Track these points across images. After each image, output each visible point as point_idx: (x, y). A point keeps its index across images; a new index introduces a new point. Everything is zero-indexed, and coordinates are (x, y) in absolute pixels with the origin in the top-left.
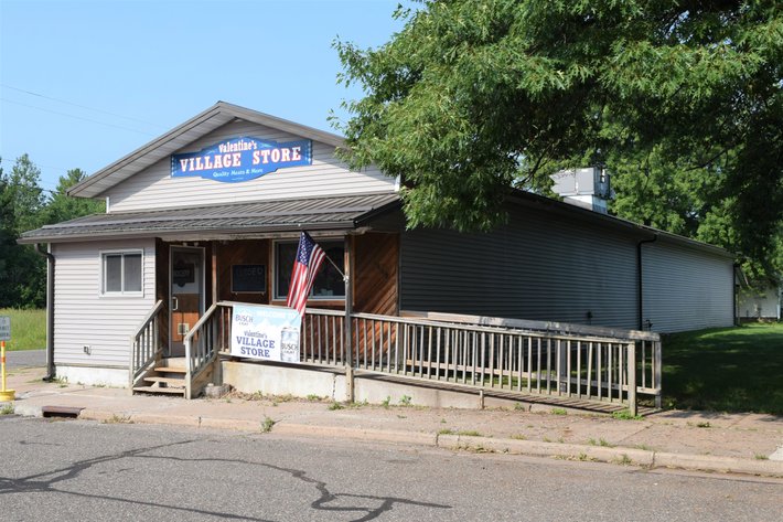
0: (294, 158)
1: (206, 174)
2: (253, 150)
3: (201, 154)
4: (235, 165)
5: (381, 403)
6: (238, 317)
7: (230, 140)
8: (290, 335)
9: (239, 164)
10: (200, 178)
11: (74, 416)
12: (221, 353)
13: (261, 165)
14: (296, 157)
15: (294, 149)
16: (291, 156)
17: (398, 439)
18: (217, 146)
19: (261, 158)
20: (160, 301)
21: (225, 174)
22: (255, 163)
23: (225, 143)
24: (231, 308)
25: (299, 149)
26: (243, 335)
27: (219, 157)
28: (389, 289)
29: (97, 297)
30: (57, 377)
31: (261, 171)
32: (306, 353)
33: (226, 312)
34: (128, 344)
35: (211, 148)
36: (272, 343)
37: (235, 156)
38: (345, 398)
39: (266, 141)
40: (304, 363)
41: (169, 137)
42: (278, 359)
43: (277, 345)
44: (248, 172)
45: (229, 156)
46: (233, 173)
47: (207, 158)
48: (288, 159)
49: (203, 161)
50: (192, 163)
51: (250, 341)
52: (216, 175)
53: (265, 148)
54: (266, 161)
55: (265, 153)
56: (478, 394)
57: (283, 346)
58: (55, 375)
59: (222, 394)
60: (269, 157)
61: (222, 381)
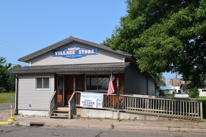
0: (92, 53)
1: (64, 56)
2: (79, 50)
3: (62, 51)
4: (73, 54)
5: (128, 119)
6: (82, 96)
7: (71, 47)
8: (100, 101)
9: (74, 54)
10: (62, 57)
11: (42, 125)
12: (76, 106)
13: (81, 54)
14: (92, 52)
15: (92, 50)
16: (91, 52)
17: (157, 129)
18: (67, 49)
19: (82, 52)
20: (56, 91)
21: (70, 56)
22: (79, 53)
23: (70, 48)
24: (80, 93)
25: (94, 50)
26: (84, 101)
27: (68, 51)
28: (122, 88)
29: (34, 90)
30: (19, 113)
31: (82, 56)
32: (104, 105)
33: (78, 94)
34: (48, 103)
35: (65, 49)
36: (94, 103)
37: (73, 51)
38: (117, 118)
39: (83, 48)
40: (103, 108)
41: (54, 45)
42: (96, 107)
43: (96, 104)
44: (77, 56)
45: (71, 51)
46: (72, 56)
47: (64, 52)
48: (90, 53)
49: (63, 53)
50: (59, 53)
51: (86, 102)
52: (67, 56)
53: (83, 50)
54: (83, 53)
55: (83, 51)
56: (157, 116)
57: (97, 104)
58: (18, 113)
59: (78, 117)
60: (84, 52)
61: (76, 114)
